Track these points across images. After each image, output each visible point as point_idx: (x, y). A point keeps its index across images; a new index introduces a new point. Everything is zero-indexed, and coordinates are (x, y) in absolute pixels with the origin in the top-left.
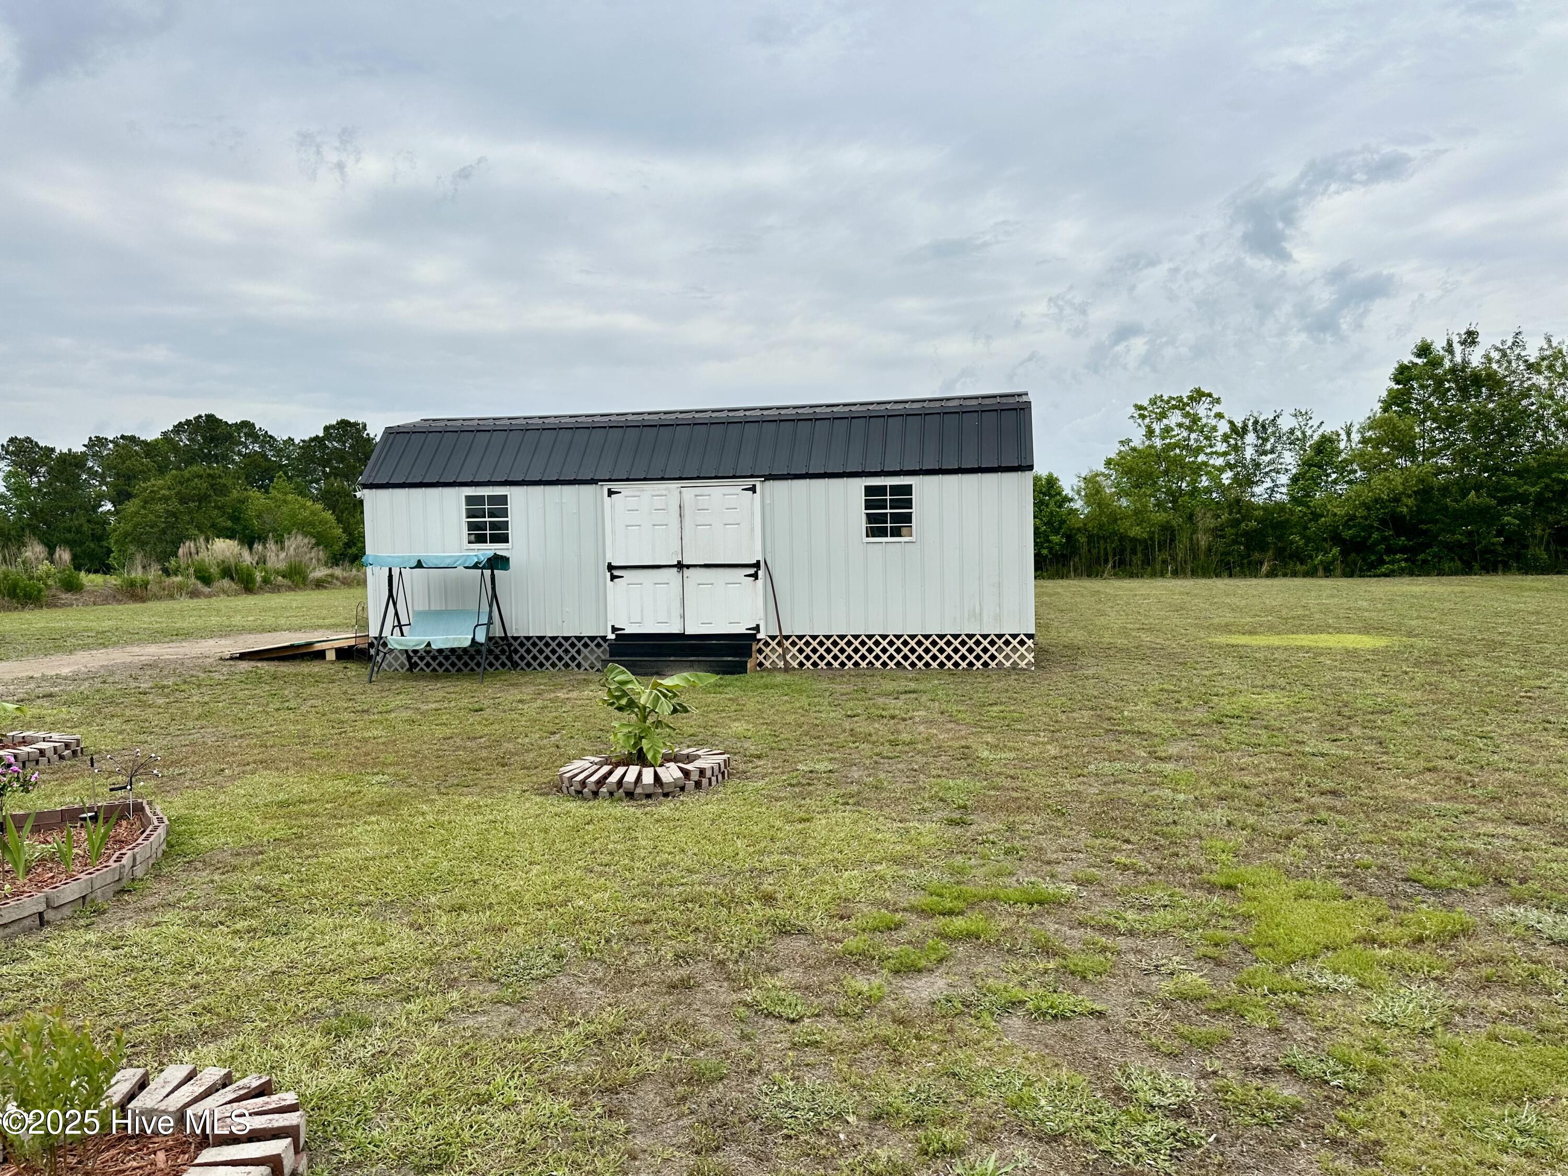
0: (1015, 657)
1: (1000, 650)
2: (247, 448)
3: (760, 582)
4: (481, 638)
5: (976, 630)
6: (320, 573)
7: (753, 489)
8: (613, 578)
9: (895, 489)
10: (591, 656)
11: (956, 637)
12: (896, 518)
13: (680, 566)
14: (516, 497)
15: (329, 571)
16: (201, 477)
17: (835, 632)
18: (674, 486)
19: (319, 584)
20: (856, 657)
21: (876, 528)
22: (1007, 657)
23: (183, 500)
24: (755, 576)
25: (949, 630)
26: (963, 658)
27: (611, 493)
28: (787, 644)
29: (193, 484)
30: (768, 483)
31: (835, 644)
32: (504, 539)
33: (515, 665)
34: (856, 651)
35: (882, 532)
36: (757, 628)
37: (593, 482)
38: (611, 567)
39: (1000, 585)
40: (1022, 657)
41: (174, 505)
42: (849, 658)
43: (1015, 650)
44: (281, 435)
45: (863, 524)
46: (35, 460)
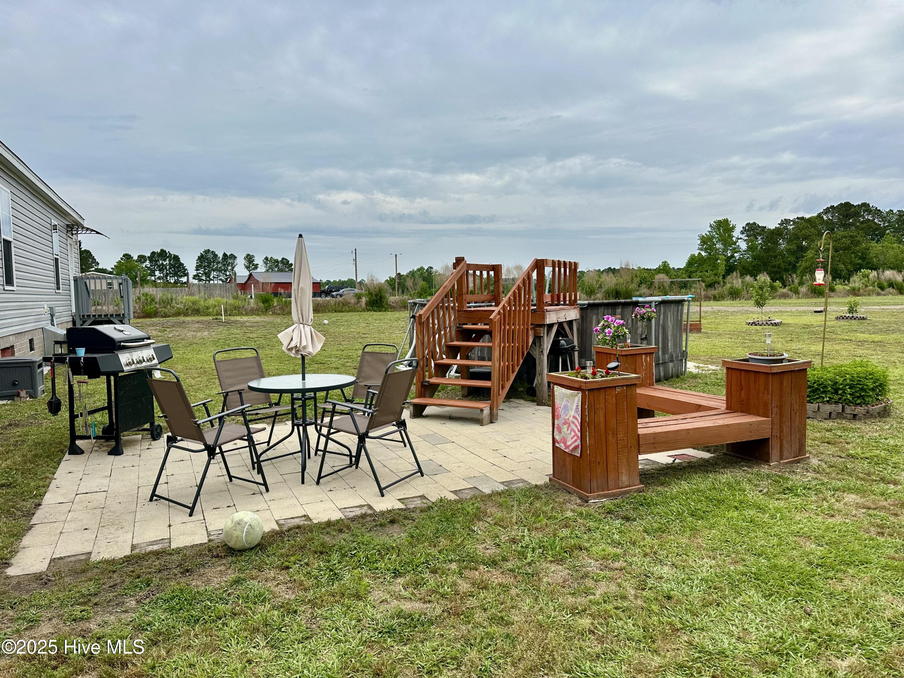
2: (864, 218)
23: (836, 250)
44: (885, 209)
46: (757, 233)
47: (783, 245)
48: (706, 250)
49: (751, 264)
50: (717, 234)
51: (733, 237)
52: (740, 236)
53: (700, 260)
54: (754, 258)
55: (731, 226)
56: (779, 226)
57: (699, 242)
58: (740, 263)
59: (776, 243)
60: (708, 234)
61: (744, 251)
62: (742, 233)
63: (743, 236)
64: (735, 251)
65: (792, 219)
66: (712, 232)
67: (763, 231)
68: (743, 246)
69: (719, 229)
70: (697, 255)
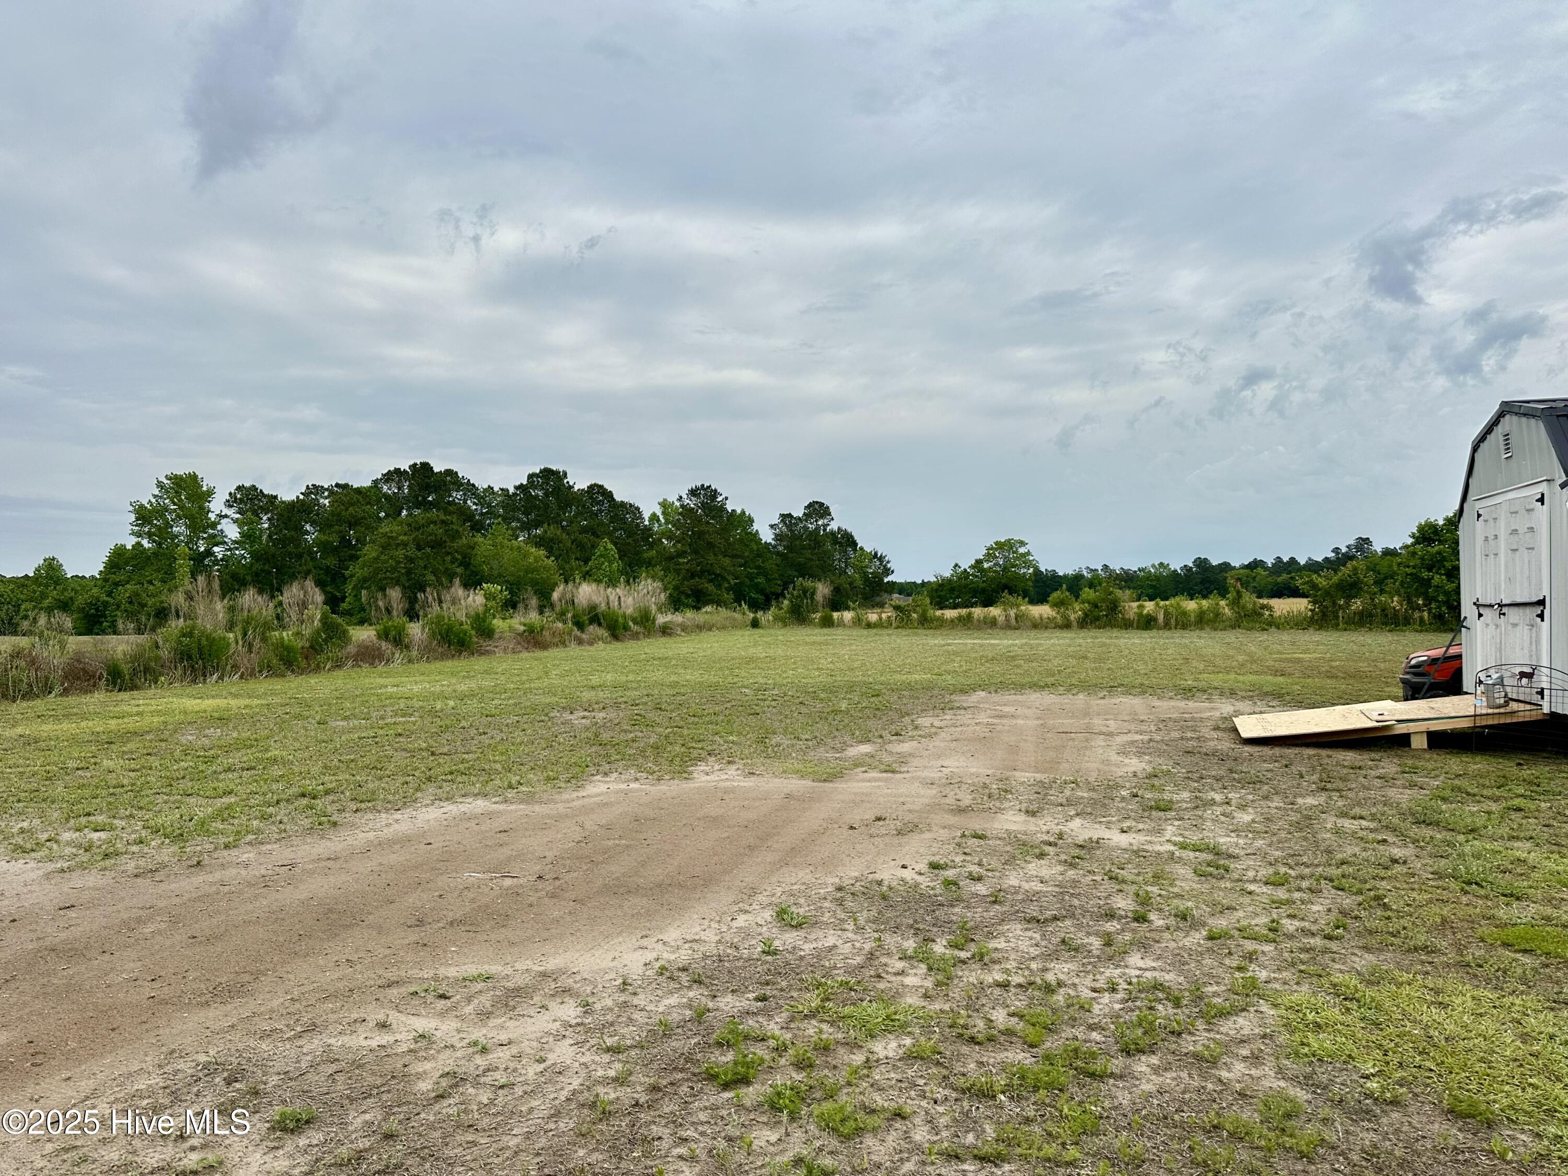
2: (451, 495)
44: (482, 483)
46: (261, 508)
47: (311, 534)
48: (150, 535)
49: (250, 568)
50: (175, 504)
51: (209, 511)
52: (226, 511)
53: (134, 557)
54: (255, 556)
55: (205, 489)
56: (301, 497)
57: (133, 517)
58: (226, 566)
59: (299, 530)
60: (153, 500)
61: (235, 542)
62: (229, 504)
63: (230, 512)
64: (214, 541)
65: (326, 486)
66: (161, 497)
67: (272, 503)
68: (232, 532)
69: (177, 493)
70: (129, 547)
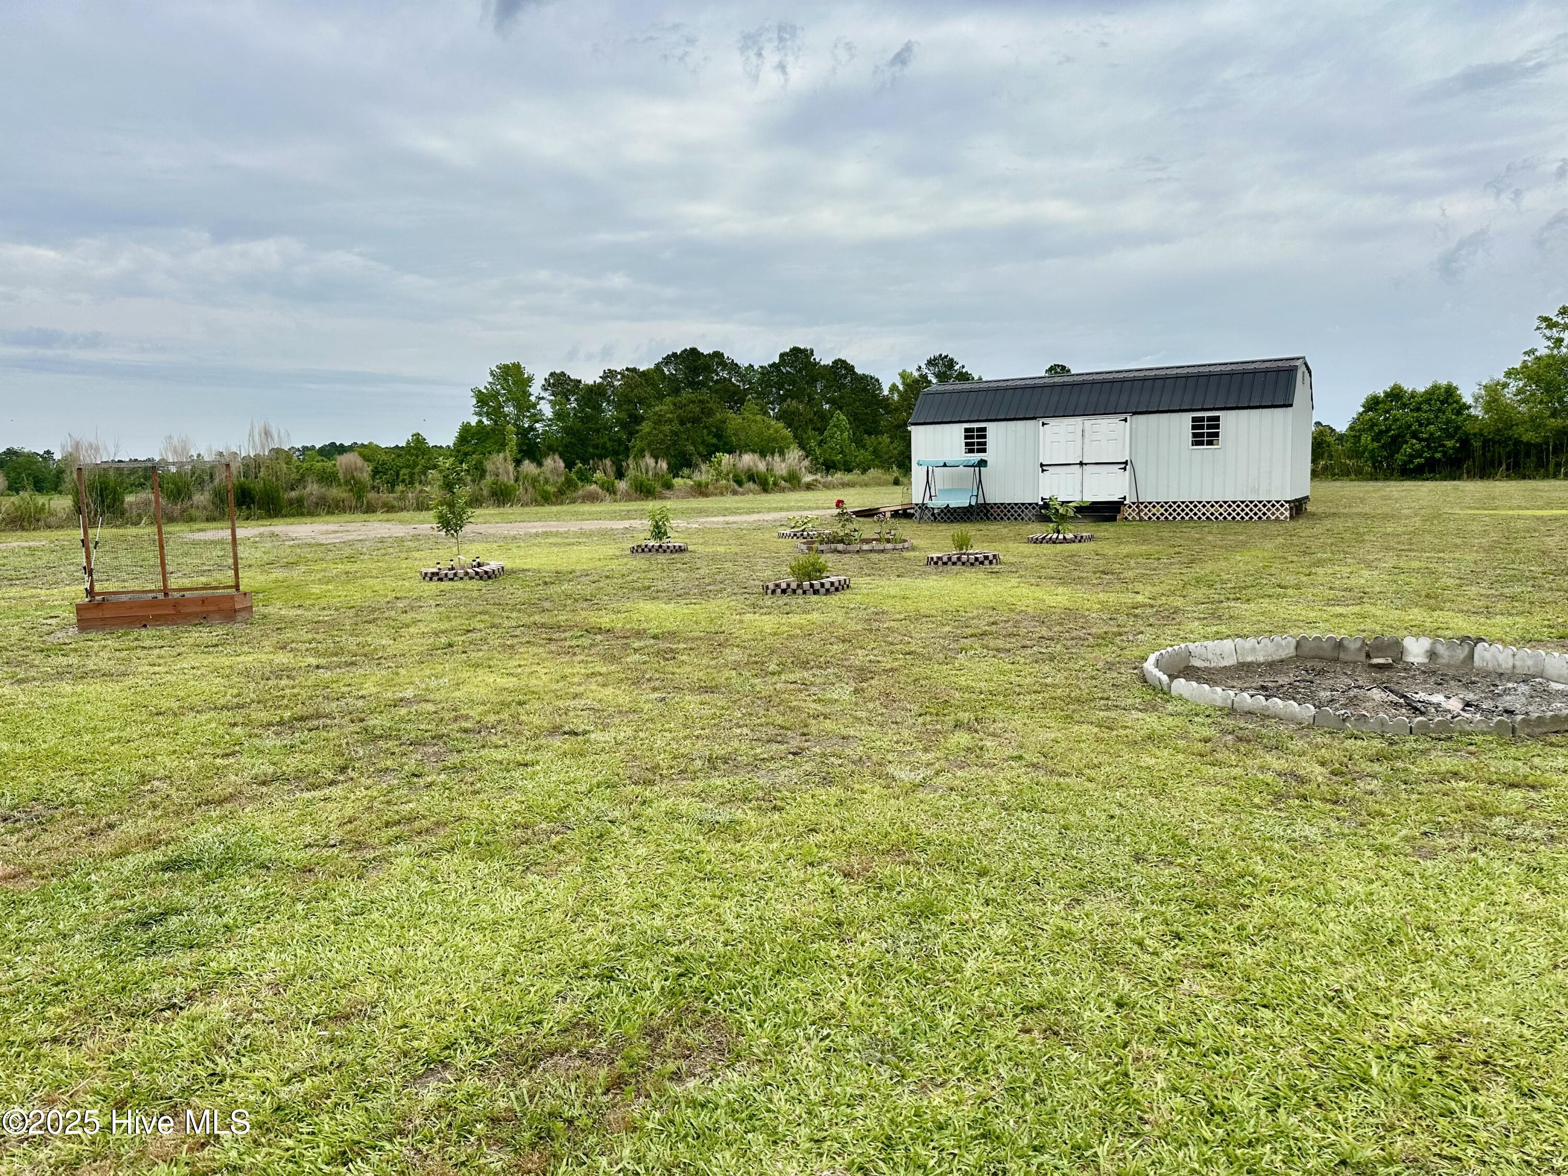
0: (1278, 514)
1: (1269, 510)
2: (717, 375)
3: (1127, 472)
4: (973, 503)
5: (1255, 498)
6: (808, 478)
7: (1126, 420)
8: (1043, 471)
9: (1210, 419)
10: (1030, 513)
11: (1243, 502)
12: (1209, 435)
13: (1081, 464)
14: (991, 428)
15: (814, 477)
16: (694, 402)
17: (1171, 500)
18: (1079, 420)
19: (809, 487)
20: (1183, 514)
21: (1198, 440)
22: (1273, 514)
23: (682, 423)
24: (1125, 469)
25: (1239, 498)
26: (1247, 514)
27: (1043, 424)
28: (1142, 507)
29: (689, 408)
30: (1135, 417)
31: (1170, 506)
32: (984, 451)
33: (988, 519)
34: (1183, 510)
35: (1201, 443)
36: (1125, 498)
37: (1034, 418)
38: (1042, 465)
39: (1270, 473)
40: (1282, 514)
41: (676, 426)
42: (1179, 514)
43: (1278, 510)
44: (743, 363)
45: (1190, 439)
46: (569, 390)
47: (609, 412)
48: (488, 414)
49: (560, 441)
50: (504, 389)
51: (530, 394)
52: (543, 394)
53: (478, 433)
54: (567, 431)
55: (526, 376)
56: (600, 380)
57: (474, 401)
58: (544, 439)
59: (598, 409)
60: (489, 386)
61: (551, 419)
62: (545, 389)
63: (545, 395)
64: (536, 418)
65: (619, 371)
66: (494, 384)
67: (578, 387)
68: (547, 410)
69: (506, 380)
70: (473, 424)
